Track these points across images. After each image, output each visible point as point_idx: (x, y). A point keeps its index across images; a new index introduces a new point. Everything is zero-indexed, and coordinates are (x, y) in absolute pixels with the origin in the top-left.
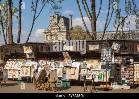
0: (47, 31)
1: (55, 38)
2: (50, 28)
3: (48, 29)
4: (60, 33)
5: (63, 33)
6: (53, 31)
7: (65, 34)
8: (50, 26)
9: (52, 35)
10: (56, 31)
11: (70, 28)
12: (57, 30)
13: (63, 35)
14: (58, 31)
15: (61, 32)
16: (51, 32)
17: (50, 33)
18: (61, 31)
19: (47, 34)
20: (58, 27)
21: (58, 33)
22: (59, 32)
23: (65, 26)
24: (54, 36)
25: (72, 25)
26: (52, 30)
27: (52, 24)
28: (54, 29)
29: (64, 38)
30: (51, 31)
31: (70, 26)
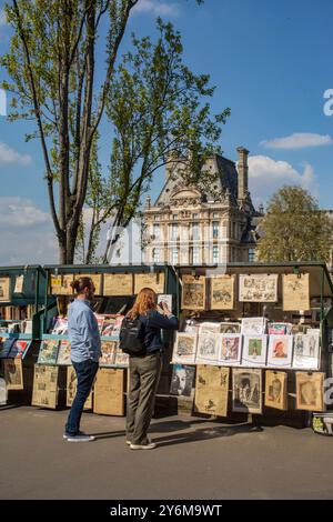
0: (158, 209)
1: (185, 232)
2: (166, 198)
3: (161, 200)
4: (206, 215)
5: (217, 216)
6: (181, 208)
7: (225, 218)
8: (167, 190)
9: (175, 224)
10: (191, 208)
11: (241, 195)
12: (195, 203)
13: (216, 223)
14: (199, 207)
15: (210, 211)
16: (171, 213)
17: (166, 217)
18: (209, 206)
19: (158, 219)
20: (200, 195)
21: (200, 216)
22: (202, 211)
23: (224, 189)
24: (184, 226)
25: (246, 185)
26: (176, 204)
27: (176, 183)
28: (184, 200)
29: (221, 235)
30: (173, 209)
31: (241, 189)
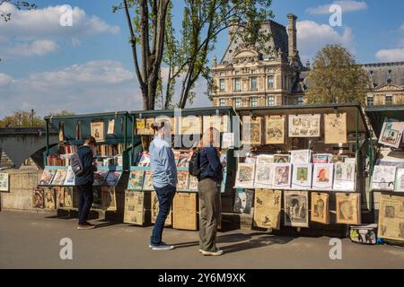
0: (223, 67)
1: (245, 85)
2: (229, 57)
3: (225, 59)
4: (262, 71)
5: (272, 71)
6: (242, 66)
7: (278, 73)
8: (231, 51)
9: (237, 79)
10: (250, 65)
11: (291, 53)
12: (253, 61)
13: (271, 77)
14: (257, 64)
15: (265, 67)
16: (233, 69)
17: (230, 73)
18: (264, 63)
19: (223, 75)
20: (257, 54)
21: (257, 72)
22: (259, 67)
23: (277, 49)
24: (244, 80)
25: (295, 45)
26: (237, 62)
27: (237, 45)
28: (244, 59)
29: (275, 86)
30: (235, 66)
31: (291, 49)
